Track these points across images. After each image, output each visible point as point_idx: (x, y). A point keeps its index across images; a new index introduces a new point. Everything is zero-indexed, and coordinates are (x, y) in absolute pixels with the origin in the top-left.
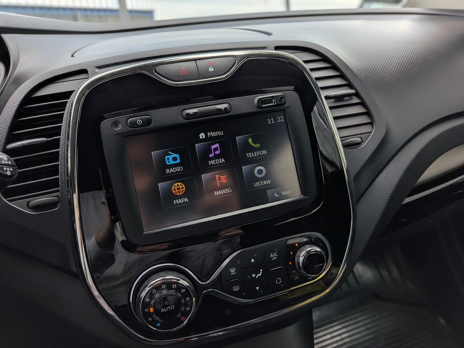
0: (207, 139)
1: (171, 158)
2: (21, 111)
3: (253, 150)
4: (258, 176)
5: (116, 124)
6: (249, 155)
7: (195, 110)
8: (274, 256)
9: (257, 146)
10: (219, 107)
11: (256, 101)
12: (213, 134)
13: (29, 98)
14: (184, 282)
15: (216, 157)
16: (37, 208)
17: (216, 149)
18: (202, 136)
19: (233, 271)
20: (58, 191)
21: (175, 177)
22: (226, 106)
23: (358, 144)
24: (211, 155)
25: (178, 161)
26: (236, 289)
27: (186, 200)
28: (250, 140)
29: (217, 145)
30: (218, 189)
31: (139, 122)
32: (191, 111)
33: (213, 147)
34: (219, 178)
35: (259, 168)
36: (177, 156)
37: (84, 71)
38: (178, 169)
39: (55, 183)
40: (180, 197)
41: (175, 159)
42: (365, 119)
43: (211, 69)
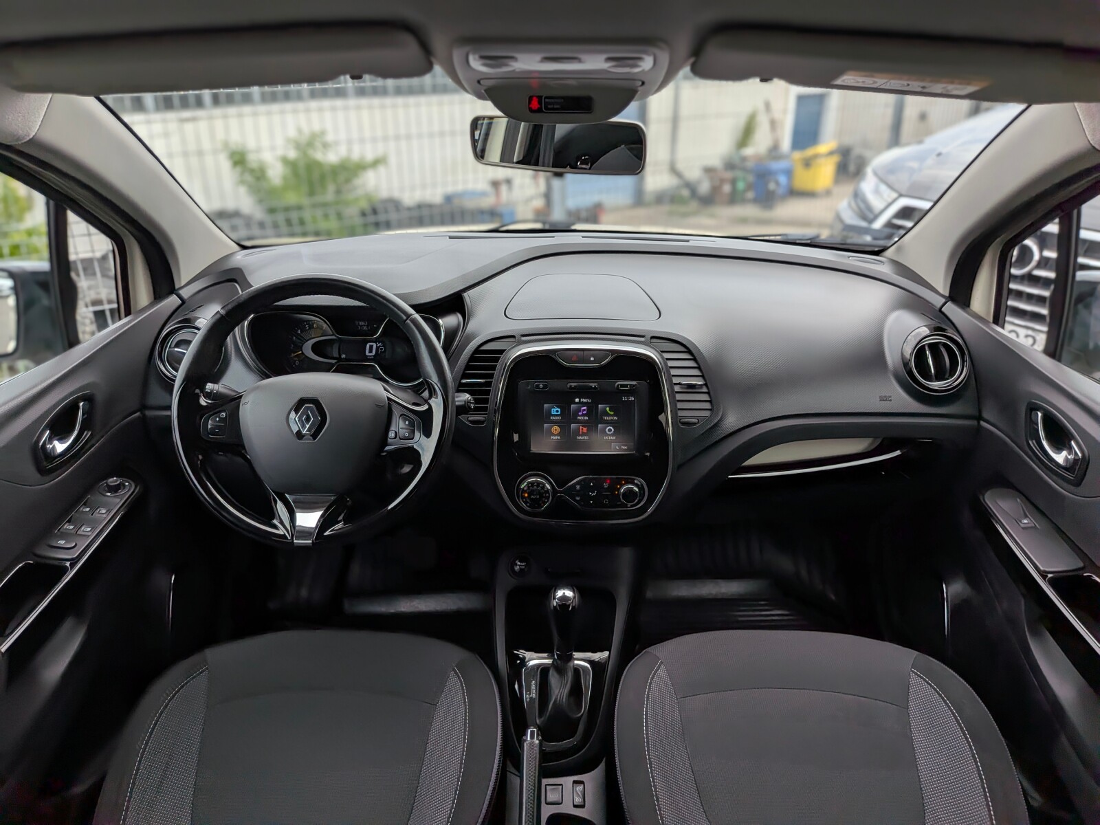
0: (580, 403)
1: (556, 410)
2: (472, 358)
3: (608, 415)
4: (607, 432)
5: (528, 384)
6: (605, 418)
7: (575, 384)
8: (606, 485)
9: (612, 413)
10: (591, 384)
11: (617, 384)
12: (585, 400)
13: (477, 350)
14: (548, 486)
15: (583, 415)
16: (472, 422)
17: (584, 410)
18: (577, 400)
19: (578, 487)
20: (486, 414)
21: (554, 422)
22: (596, 384)
23: (695, 424)
24: (580, 413)
25: (559, 413)
26: (578, 498)
27: (559, 437)
28: (608, 409)
29: (585, 408)
30: (579, 436)
31: (541, 386)
32: (573, 385)
33: (582, 408)
34: (582, 429)
35: (610, 427)
36: (559, 410)
37: (513, 337)
38: (558, 418)
39: (485, 409)
40: (555, 435)
41: (557, 411)
42: (708, 406)
43: (592, 359)
